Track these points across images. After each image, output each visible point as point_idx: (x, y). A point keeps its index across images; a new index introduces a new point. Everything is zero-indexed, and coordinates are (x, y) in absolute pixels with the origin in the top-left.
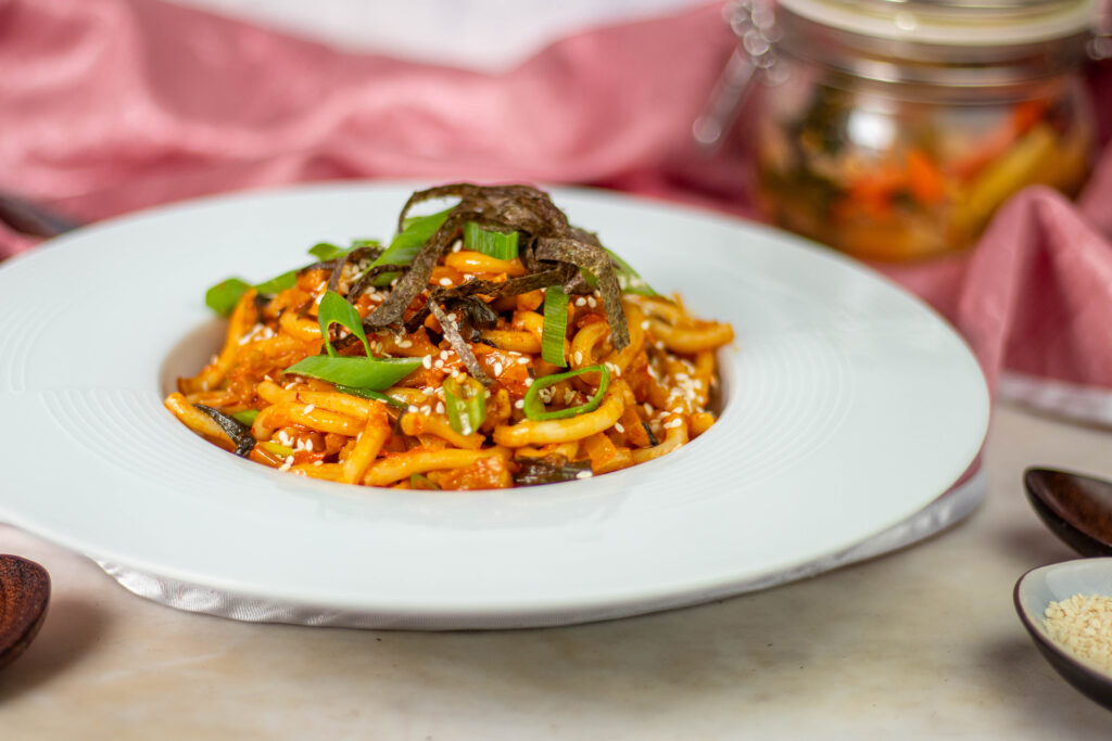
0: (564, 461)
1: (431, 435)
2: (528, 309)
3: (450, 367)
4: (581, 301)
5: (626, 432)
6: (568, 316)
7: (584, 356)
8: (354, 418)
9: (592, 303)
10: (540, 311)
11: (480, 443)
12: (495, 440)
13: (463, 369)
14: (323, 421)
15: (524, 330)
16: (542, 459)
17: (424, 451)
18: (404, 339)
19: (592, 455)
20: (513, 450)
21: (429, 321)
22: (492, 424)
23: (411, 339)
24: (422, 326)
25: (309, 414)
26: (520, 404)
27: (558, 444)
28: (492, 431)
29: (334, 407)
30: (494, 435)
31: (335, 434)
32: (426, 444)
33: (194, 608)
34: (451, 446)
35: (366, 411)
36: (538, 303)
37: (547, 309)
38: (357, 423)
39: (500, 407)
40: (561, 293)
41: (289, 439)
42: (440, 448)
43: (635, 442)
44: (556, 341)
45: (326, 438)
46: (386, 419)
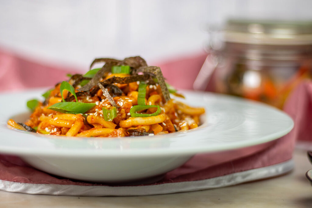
0: (144, 131)
1: (98, 124)
2: (133, 90)
3: (105, 104)
4: (151, 87)
5: (167, 126)
6: (147, 91)
7: (152, 104)
8: (71, 121)
9: (155, 88)
10: (137, 90)
11: (115, 127)
12: (120, 126)
13: (110, 104)
14: (61, 122)
15: (132, 97)
16: (136, 130)
17: (95, 129)
18: (90, 99)
19: (154, 130)
20: (126, 128)
21: (99, 93)
22: (119, 120)
23: (92, 99)
24: (96, 95)
25: (56, 120)
26: (129, 114)
27: (142, 126)
28: (119, 123)
29: (65, 118)
30: (120, 124)
31: (64, 127)
32: (96, 126)
33: (14, 191)
34: (104, 127)
35: (75, 118)
36: (136, 87)
37: (139, 90)
38: (72, 122)
39: (122, 115)
40: (144, 84)
41: (49, 130)
42: (100, 128)
43: (170, 130)
44: (142, 97)
45: (62, 129)
46: (82, 120)
